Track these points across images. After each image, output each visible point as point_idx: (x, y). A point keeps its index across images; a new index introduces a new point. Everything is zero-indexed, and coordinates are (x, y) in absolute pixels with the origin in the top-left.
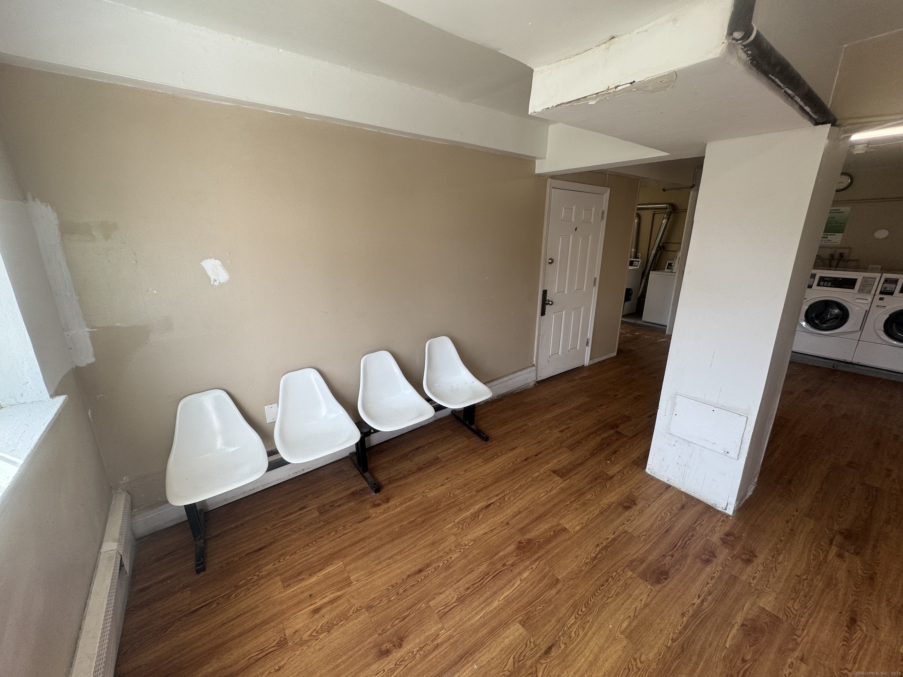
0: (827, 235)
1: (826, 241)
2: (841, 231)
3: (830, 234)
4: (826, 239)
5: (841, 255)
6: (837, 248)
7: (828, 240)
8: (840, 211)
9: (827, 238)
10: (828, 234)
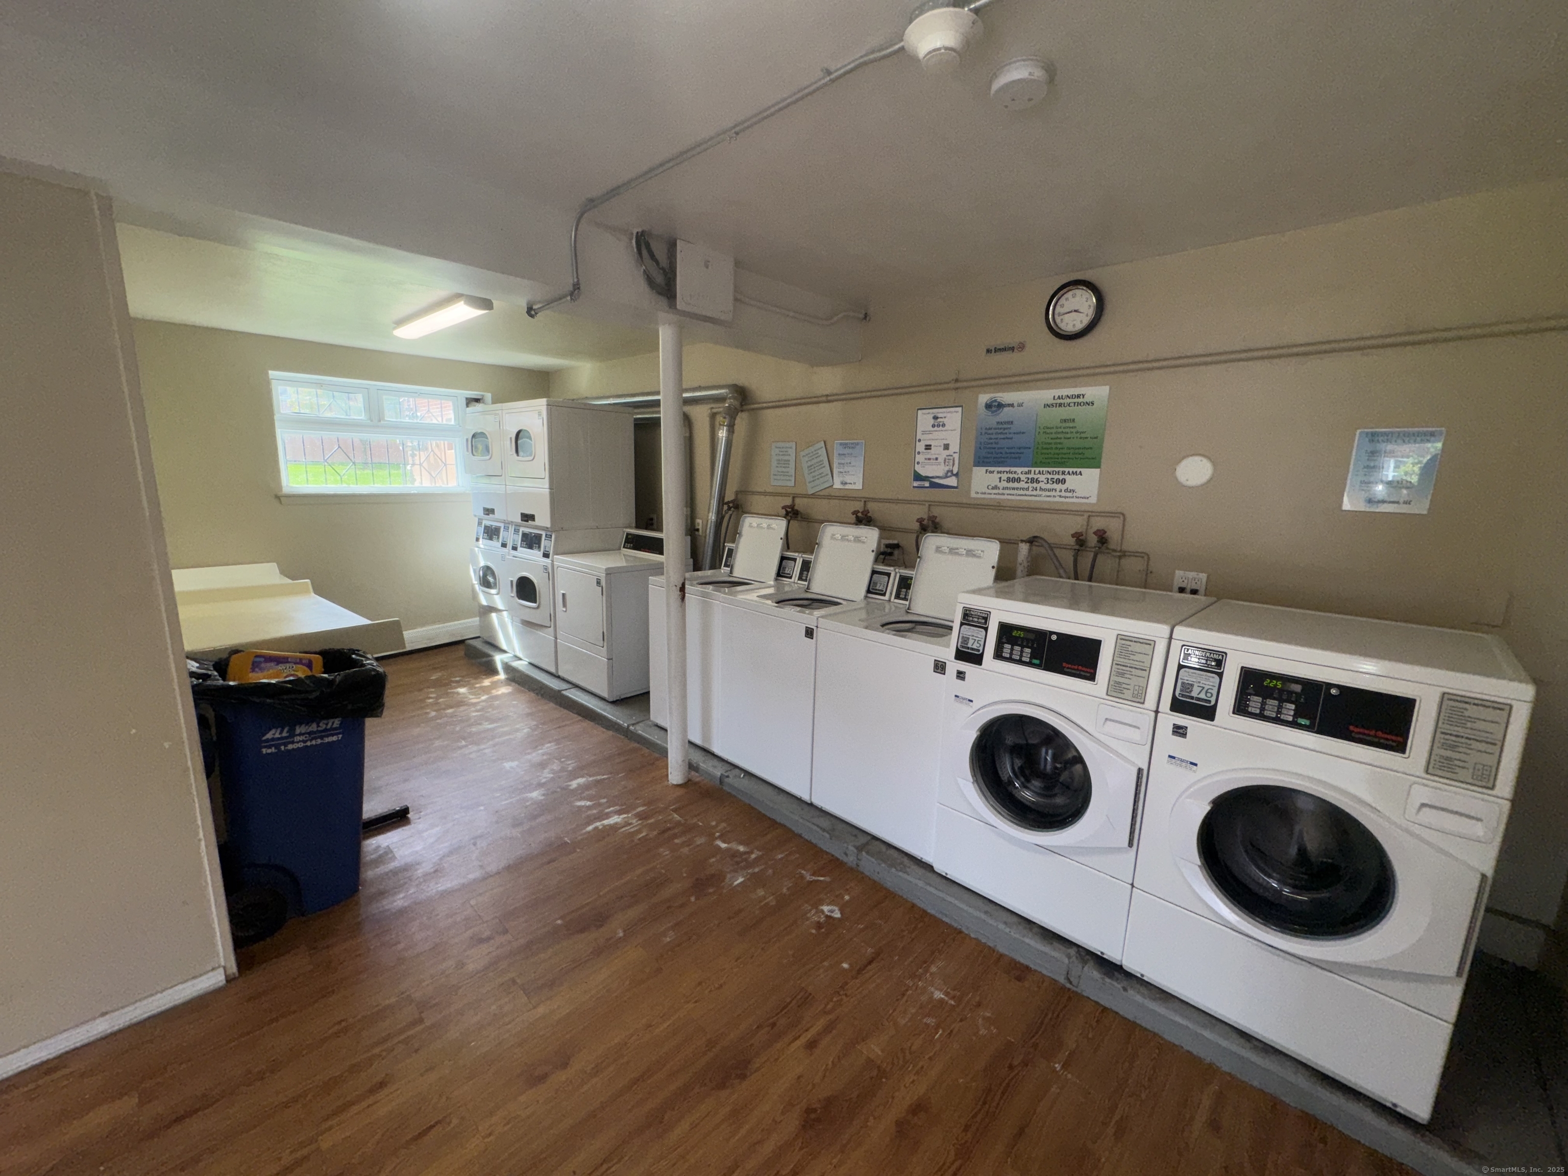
0: (1063, 473)
1: (1063, 494)
2: (1094, 462)
3: (1071, 470)
4: (1063, 487)
5: (1102, 538)
6: (1091, 514)
7: (1066, 490)
8: (1085, 400)
9: (1063, 481)
10: (1067, 470)
